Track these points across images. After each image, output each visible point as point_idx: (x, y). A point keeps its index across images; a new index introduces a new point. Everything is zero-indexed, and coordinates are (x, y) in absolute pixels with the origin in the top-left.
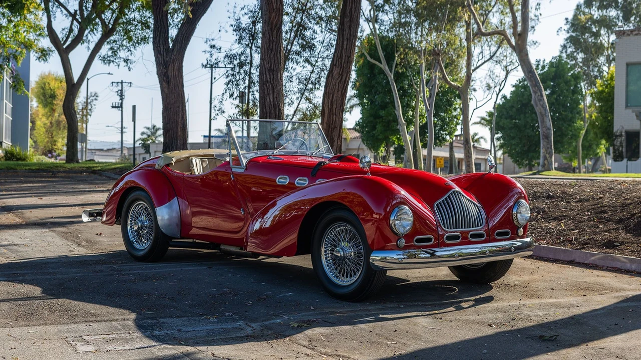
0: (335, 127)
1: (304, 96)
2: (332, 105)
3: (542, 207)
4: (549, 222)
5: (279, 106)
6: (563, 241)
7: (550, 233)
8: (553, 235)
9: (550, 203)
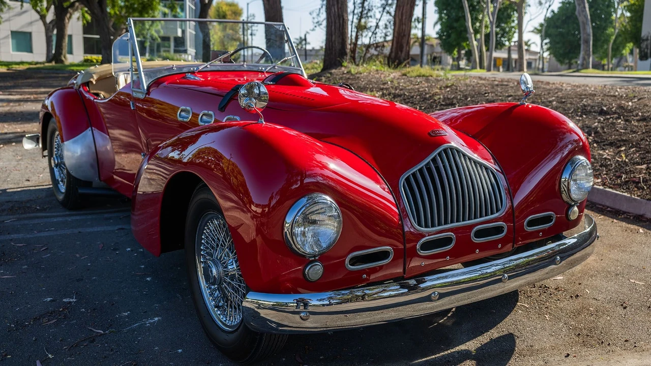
0: (404, 35)
1: (385, 11)
2: (402, 17)
3: (593, 126)
4: (603, 149)
5: (343, 16)
6: (626, 183)
7: (606, 166)
8: (610, 170)
9: (604, 120)
